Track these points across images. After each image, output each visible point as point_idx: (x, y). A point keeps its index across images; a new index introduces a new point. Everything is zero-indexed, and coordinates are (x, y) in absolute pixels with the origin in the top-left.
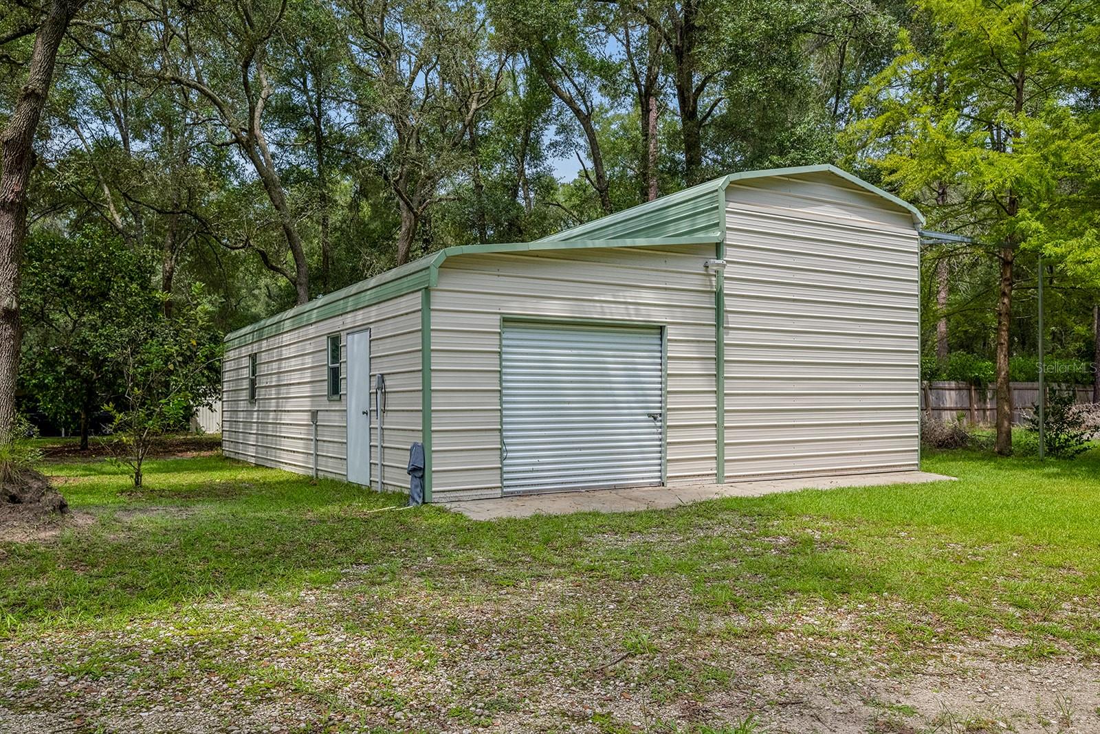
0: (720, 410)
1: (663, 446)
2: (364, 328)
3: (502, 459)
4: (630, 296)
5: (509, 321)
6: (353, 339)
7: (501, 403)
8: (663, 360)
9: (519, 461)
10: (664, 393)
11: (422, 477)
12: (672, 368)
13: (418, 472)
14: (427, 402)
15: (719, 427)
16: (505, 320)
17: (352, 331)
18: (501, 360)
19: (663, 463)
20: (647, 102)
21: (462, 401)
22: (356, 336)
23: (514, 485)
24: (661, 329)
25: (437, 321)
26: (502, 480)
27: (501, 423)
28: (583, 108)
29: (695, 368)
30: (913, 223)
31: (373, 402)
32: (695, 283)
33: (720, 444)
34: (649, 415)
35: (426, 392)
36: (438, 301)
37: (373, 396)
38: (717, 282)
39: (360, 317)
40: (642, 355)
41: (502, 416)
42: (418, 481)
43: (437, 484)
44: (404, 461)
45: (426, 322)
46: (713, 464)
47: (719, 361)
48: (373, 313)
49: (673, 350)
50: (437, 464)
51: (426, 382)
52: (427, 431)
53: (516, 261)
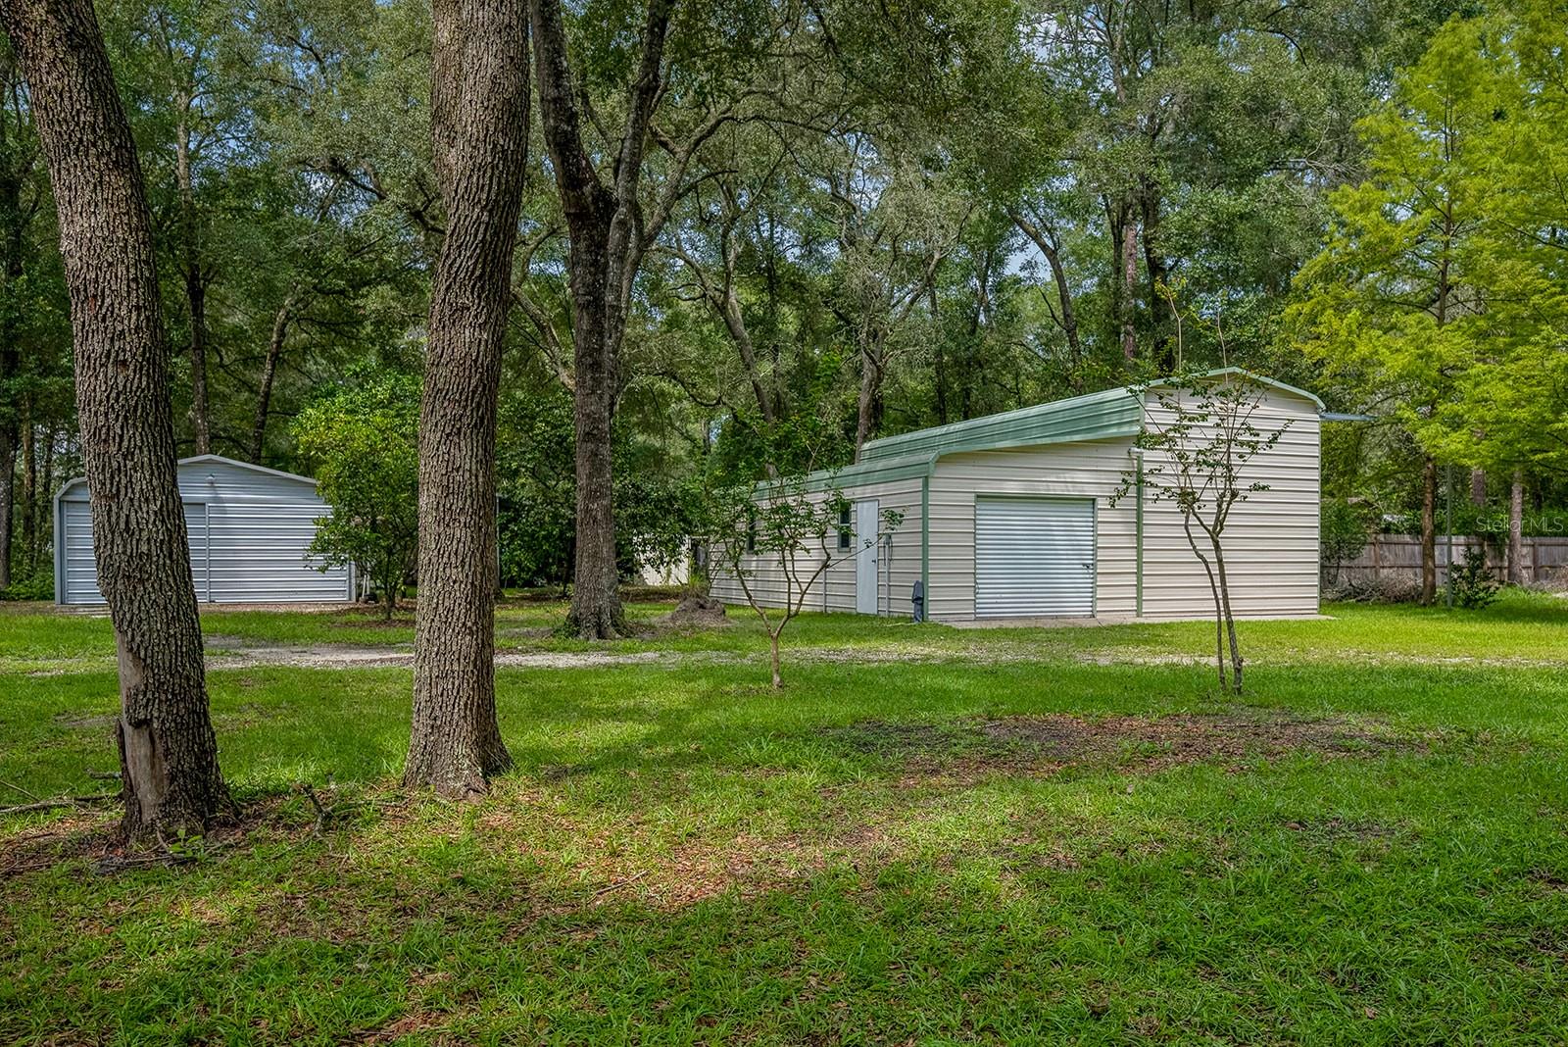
0: (1139, 562)
1: (1094, 588)
2: (873, 499)
3: (976, 593)
4: (1068, 477)
5: (980, 497)
6: (862, 508)
7: (975, 555)
8: (1095, 523)
9: (985, 596)
10: (1095, 548)
11: (922, 604)
12: (1102, 529)
13: (919, 600)
14: (925, 553)
15: (1139, 574)
16: (978, 497)
17: (863, 500)
18: (975, 525)
19: (1094, 600)
20: (1120, 232)
21: (948, 554)
22: (865, 504)
23: (984, 612)
24: (1094, 500)
25: (932, 499)
26: (976, 608)
27: (975, 569)
28: (1050, 243)
29: (1119, 529)
30: (1315, 408)
31: (881, 553)
32: (1121, 466)
33: (1139, 587)
34: (1084, 565)
35: (925, 547)
36: (933, 485)
37: (881, 549)
38: (1138, 464)
39: (869, 491)
40: (1079, 519)
41: (975, 564)
42: (919, 607)
43: (932, 609)
44: (909, 594)
45: (925, 498)
46: (1134, 602)
47: (1139, 524)
48: (881, 489)
49: (1101, 516)
50: (931, 596)
51: (925, 540)
52: (925, 573)
53: (986, 455)
